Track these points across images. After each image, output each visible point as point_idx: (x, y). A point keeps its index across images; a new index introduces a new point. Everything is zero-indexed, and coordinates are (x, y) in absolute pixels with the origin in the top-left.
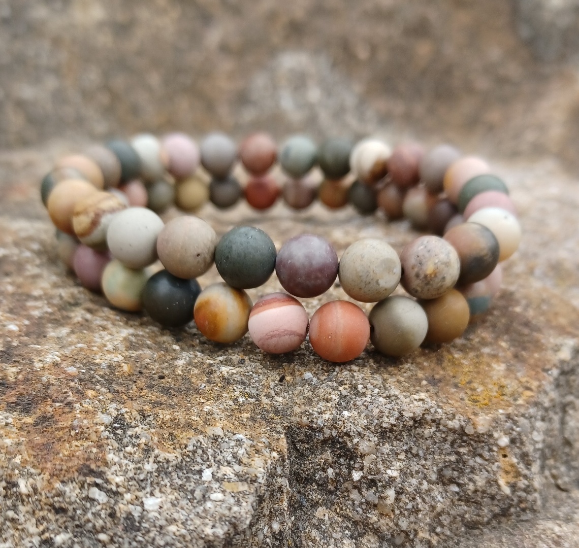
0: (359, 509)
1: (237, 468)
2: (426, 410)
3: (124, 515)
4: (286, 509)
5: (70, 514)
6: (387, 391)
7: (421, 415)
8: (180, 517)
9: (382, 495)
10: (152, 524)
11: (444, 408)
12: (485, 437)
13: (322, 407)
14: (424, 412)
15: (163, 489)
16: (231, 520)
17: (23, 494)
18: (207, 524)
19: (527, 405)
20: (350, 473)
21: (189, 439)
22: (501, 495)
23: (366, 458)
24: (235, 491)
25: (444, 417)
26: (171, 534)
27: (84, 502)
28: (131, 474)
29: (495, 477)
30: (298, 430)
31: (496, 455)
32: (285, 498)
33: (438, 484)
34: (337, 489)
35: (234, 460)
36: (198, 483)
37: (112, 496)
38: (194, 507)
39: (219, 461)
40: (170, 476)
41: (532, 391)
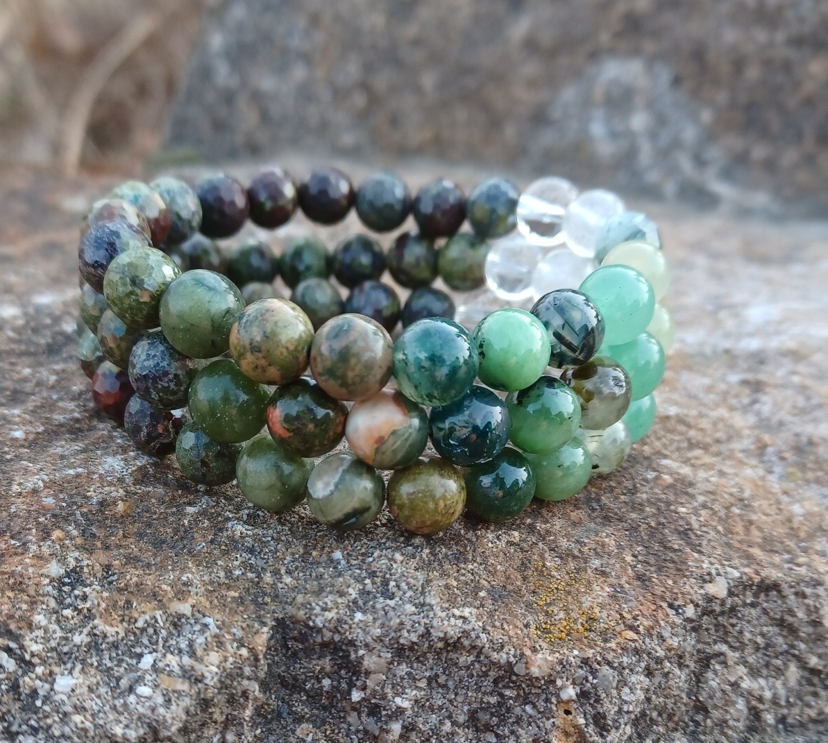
0: (353, 737)
1: (186, 660)
2: (465, 632)
3: (27, 692)
4: (247, 719)
6: (422, 597)
7: (456, 637)
8: (92, 706)
9: (385, 727)
10: (56, 708)
11: (492, 635)
12: (543, 682)
13: (329, 603)
14: (461, 634)
15: (87, 669)
16: (152, 723)
18: (121, 722)
19: (620, 651)
20: (349, 693)
21: (143, 612)
23: (372, 676)
24: (170, 689)
25: (487, 646)
26: (72, 725)
28: (53, 644)
29: (547, 738)
30: (291, 625)
31: (555, 708)
32: (250, 705)
33: (469, 729)
34: (333, 706)
35: (188, 649)
36: (131, 669)
37: (23, 665)
38: (114, 698)
39: (169, 647)
40: (101, 653)
41: (638, 633)
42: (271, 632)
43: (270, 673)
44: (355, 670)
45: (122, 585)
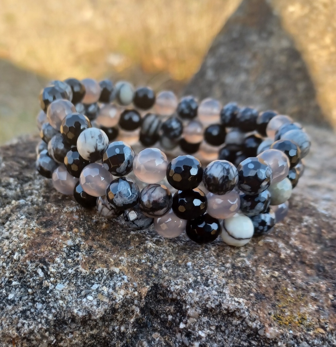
0: (177, 344)
2: (238, 309)
3: (45, 286)
4: (131, 322)
8: (68, 299)
9: (192, 343)
10: (54, 296)
13: (179, 282)
15: (70, 284)
16: (89, 311)
18: (77, 308)
20: (179, 324)
21: (99, 267)
24: (101, 300)
26: (58, 304)
27: (33, 273)
28: (60, 270)
30: (160, 288)
32: (134, 317)
34: (171, 328)
35: (113, 286)
36: (87, 288)
37: (46, 276)
38: (77, 298)
39: (106, 283)
40: (78, 279)
41: (325, 330)
42: (151, 288)
43: (146, 306)
44: (184, 314)
45: (95, 255)
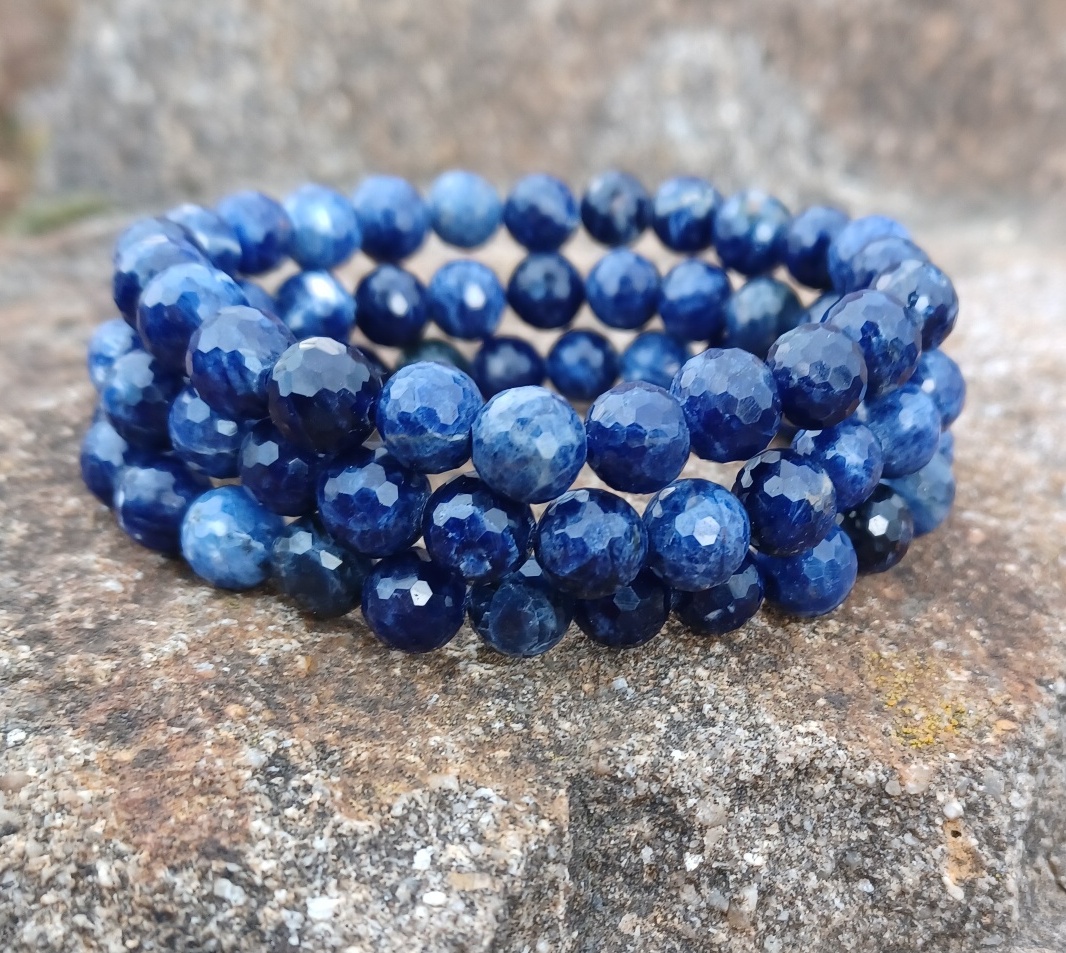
0: (694, 919)
1: (476, 848)
2: (818, 751)
3: (272, 928)
4: (562, 917)
5: (180, 922)
6: (752, 717)
7: (808, 760)
8: (368, 932)
9: (736, 896)
10: (319, 944)
11: (850, 749)
12: (922, 800)
13: (636, 744)
14: (814, 756)
15: (344, 883)
16: (455, 939)
17: (103, 887)
18: (414, 946)
19: (1000, 746)
20: (680, 859)
21: (397, 795)
22: (948, 900)
23: (709, 832)
24: (467, 890)
25: (848, 765)
27: (205, 903)
28: (289, 856)
29: (936, 870)
30: (592, 782)
31: (940, 831)
32: (562, 898)
33: (837, 880)
34: (659, 884)
35: (472, 833)
36: (404, 873)
37: (254, 893)
38: (395, 916)
39: (446, 836)
40: (357, 859)
41: (1014, 720)
42: (569, 795)
43: (575, 851)
44: (684, 828)
45: (350, 764)
